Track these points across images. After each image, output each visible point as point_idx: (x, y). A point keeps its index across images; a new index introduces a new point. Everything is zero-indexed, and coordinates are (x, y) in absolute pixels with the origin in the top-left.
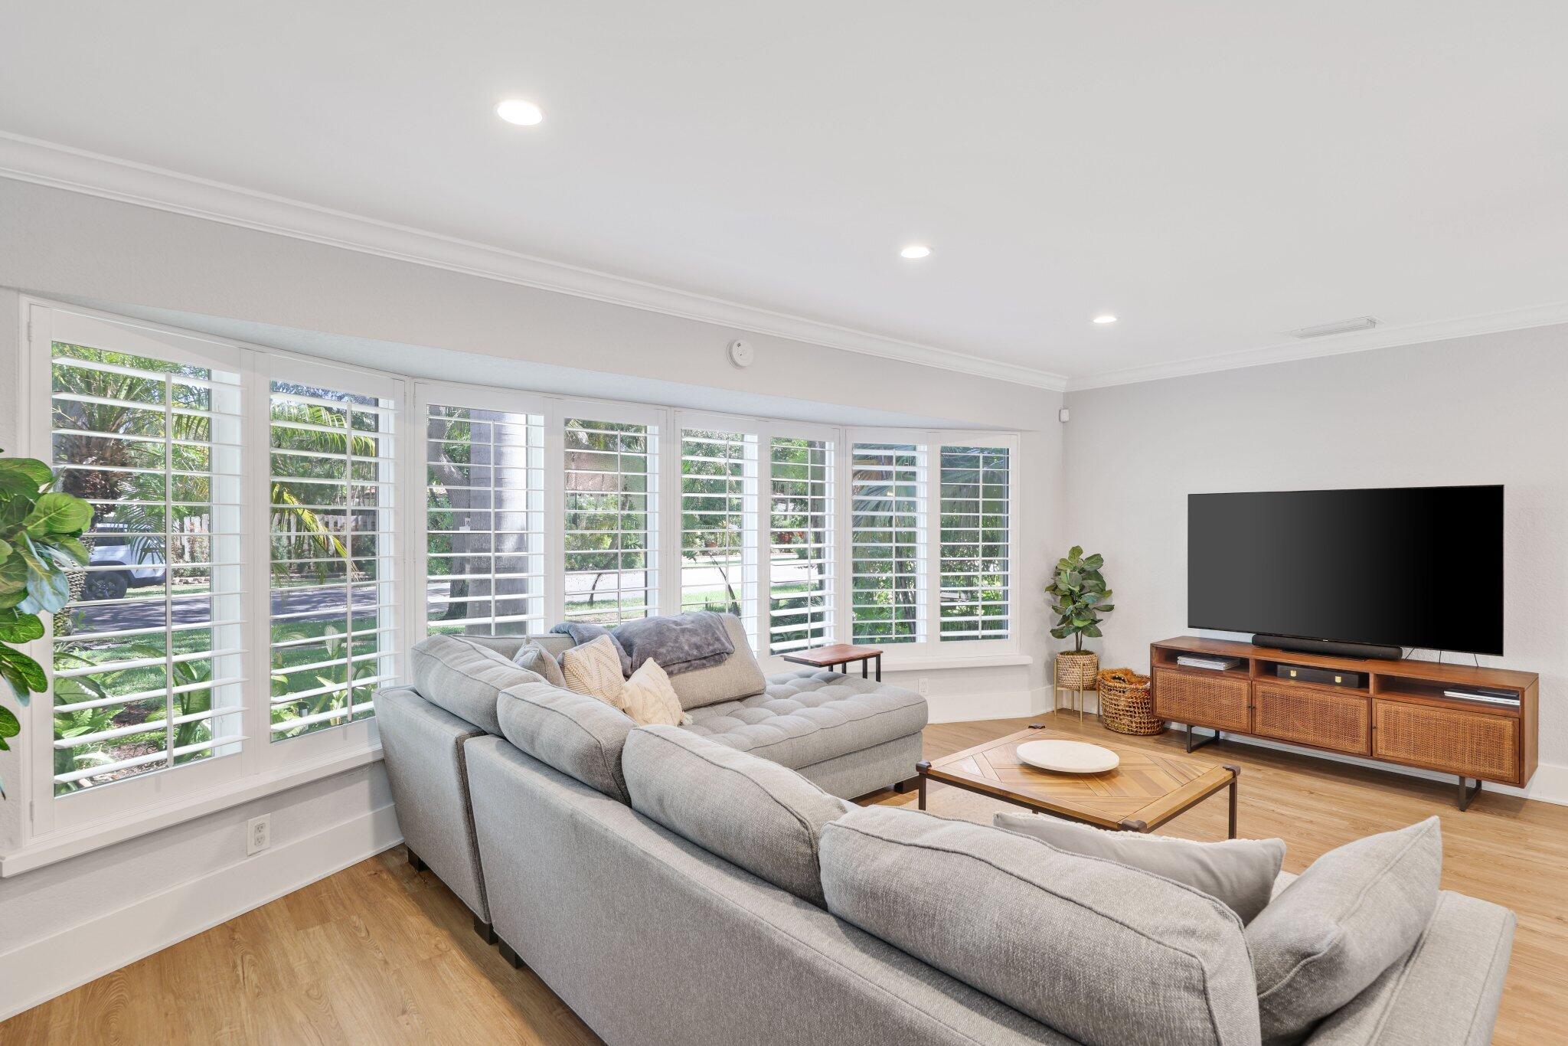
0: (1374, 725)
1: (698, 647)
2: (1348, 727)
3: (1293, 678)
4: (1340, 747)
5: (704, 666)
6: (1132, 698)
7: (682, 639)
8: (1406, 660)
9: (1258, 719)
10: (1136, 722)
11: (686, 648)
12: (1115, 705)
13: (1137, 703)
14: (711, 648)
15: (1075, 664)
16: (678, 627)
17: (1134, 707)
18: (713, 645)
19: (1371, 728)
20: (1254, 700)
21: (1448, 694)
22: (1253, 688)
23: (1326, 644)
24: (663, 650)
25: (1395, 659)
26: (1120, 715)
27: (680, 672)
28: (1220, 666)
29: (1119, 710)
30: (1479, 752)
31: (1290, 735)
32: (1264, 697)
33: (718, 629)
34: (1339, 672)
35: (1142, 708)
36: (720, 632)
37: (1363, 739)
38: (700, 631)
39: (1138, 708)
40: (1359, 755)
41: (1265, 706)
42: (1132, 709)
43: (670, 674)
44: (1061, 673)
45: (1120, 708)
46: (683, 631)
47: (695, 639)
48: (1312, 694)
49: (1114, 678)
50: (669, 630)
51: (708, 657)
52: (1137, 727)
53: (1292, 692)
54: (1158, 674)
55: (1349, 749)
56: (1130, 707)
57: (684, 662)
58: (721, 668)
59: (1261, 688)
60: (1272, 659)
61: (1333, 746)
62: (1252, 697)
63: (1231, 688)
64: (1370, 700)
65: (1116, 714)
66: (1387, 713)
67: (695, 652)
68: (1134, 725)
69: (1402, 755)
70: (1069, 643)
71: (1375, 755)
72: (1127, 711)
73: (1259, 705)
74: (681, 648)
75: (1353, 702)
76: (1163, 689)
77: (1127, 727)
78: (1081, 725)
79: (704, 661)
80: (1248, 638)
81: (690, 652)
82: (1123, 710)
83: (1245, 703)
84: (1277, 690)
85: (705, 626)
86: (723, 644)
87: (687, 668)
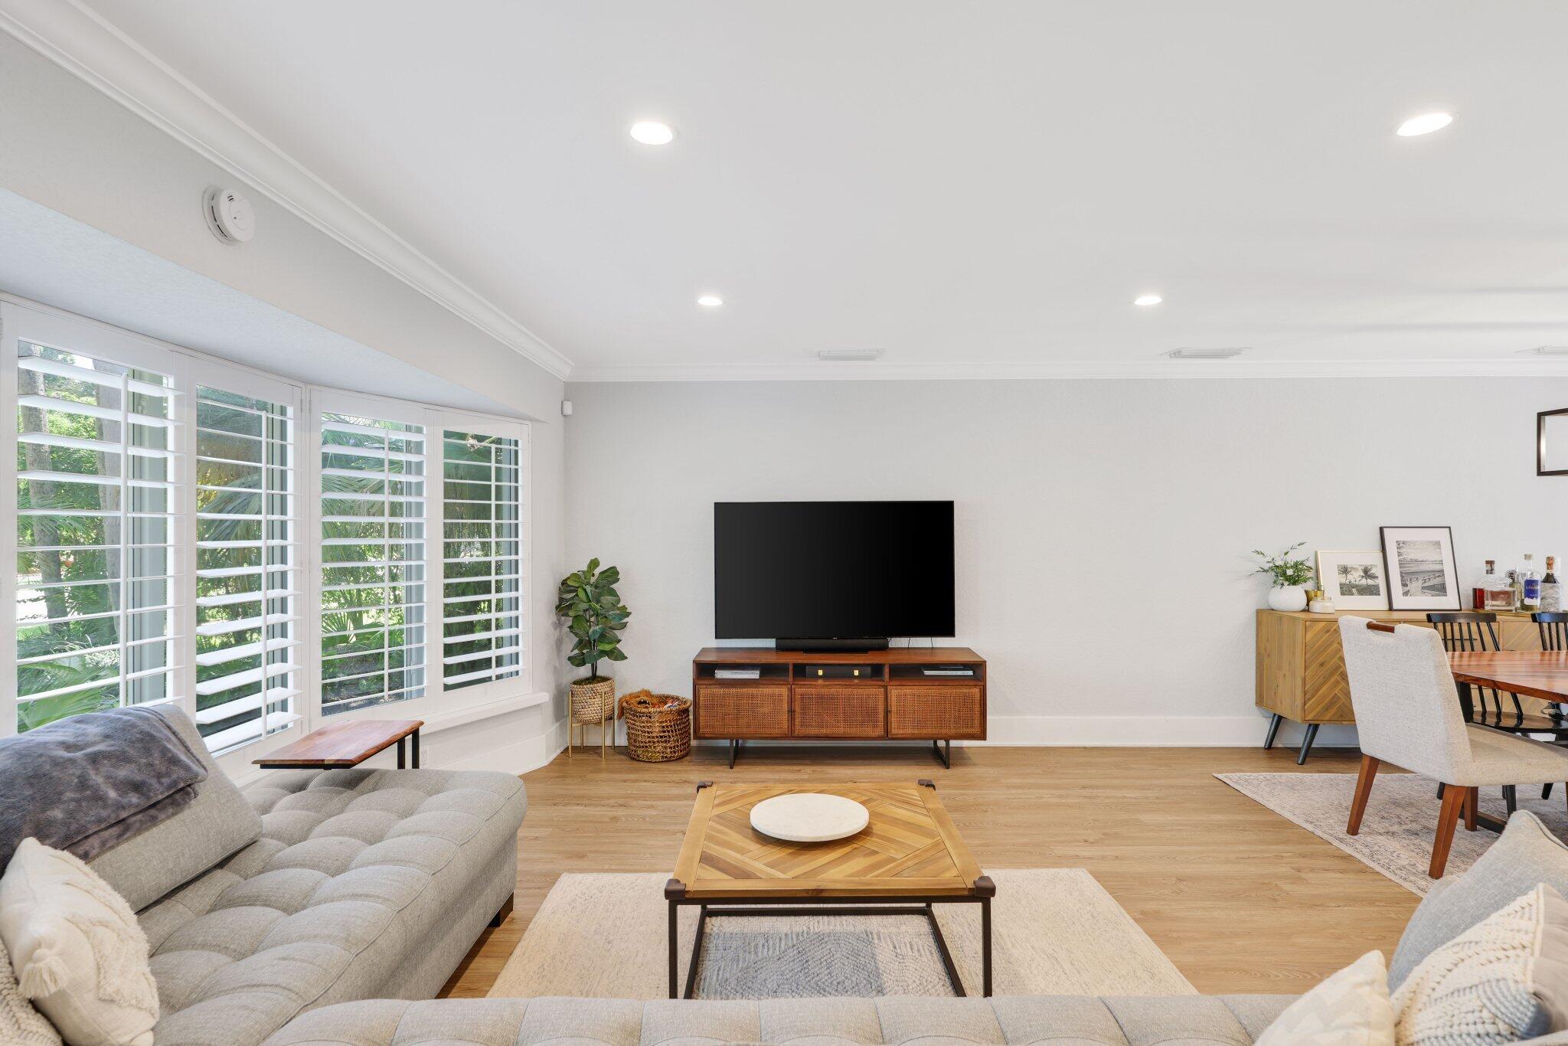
0: (889, 709)
1: (137, 787)
2: (870, 714)
3: (821, 677)
4: (864, 734)
5: (154, 821)
6: (666, 722)
7: (97, 779)
8: (892, 649)
9: (797, 721)
10: (671, 748)
11: (112, 794)
12: (648, 732)
13: (671, 726)
14: (166, 781)
15: (595, 693)
16: (79, 754)
17: (668, 732)
18: (168, 774)
19: (887, 712)
20: (793, 704)
21: (927, 673)
22: (793, 691)
23: (835, 641)
24: (57, 814)
25: (884, 648)
26: (654, 743)
27: (105, 847)
28: (755, 675)
29: (653, 737)
30: (959, 717)
31: (824, 731)
32: (802, 698)
33: (169, 740)
34: (856, 666)
35: (676, 731)
36: (175, 745)
37: (881, 724)
38: (132, 752)
39: (672, 731)
40: (879, 738)
41: (803, 708)
42: (667, 734)
43: (85, 857)
44: (578, 706)
45: (654, 735)
46: (95, 759)
47: (124, 772)
48: (836, 689)
49: (640, 703)
50: (56, 762)
51: (158, 802)
52: (671, 752)
53: (825, 691)
54: (701, 692)
55: (871, 734)
56: (664, 732)
57: (112, 826)
58: (186, 815)
59: (799, 691)
60: (800, 662)
61: (859, 735)
62: (791, 701)
63: (773, 695)
64: (885, 688)
65: (649, 742)
66: (898, 696)
67: (134, 799)
68: (669, 750)
69: (909, 731)
70: (585, 671)
71: (890, 736)
72: (661, 737)
73: (798, 709)
74: (99, 798)
75: (872, 692)
76: (706, 706)
77: (662, 755)
78: (603, 763)
79: (153, 812)
80: (771, 643)
81: (125, 801)
82: (657, 737)
83: (785, 707)
84: (813, 691)
85: (142, 740)
86: (188, 769)
87: (120, 836)
